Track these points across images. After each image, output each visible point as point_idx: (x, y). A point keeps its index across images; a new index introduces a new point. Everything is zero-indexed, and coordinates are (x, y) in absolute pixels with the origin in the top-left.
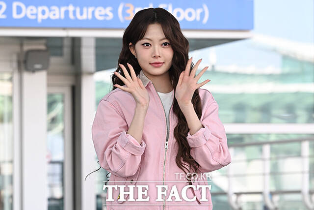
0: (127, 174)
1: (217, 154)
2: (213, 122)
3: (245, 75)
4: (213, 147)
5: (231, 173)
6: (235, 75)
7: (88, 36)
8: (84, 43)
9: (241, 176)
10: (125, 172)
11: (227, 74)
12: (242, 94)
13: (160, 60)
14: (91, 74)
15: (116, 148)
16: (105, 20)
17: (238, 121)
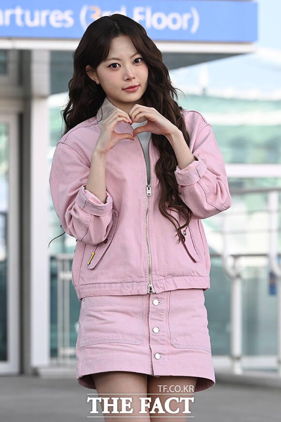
0: (95, 241)
1: (212, 196)
2: (207, 153)
3: (247, 101)
4: (208, 186)
5: (227, 228)
6: (233, 101)
7: (41, 48)
8: (35, 57)
9: (240, 233)
10: (91, 239)
11: (222, 100)
12: (241, 127)
13: (134, 82)
14: (44, 97)
15: (75, 210)
16: (63, 28)
17: (236, 161)
